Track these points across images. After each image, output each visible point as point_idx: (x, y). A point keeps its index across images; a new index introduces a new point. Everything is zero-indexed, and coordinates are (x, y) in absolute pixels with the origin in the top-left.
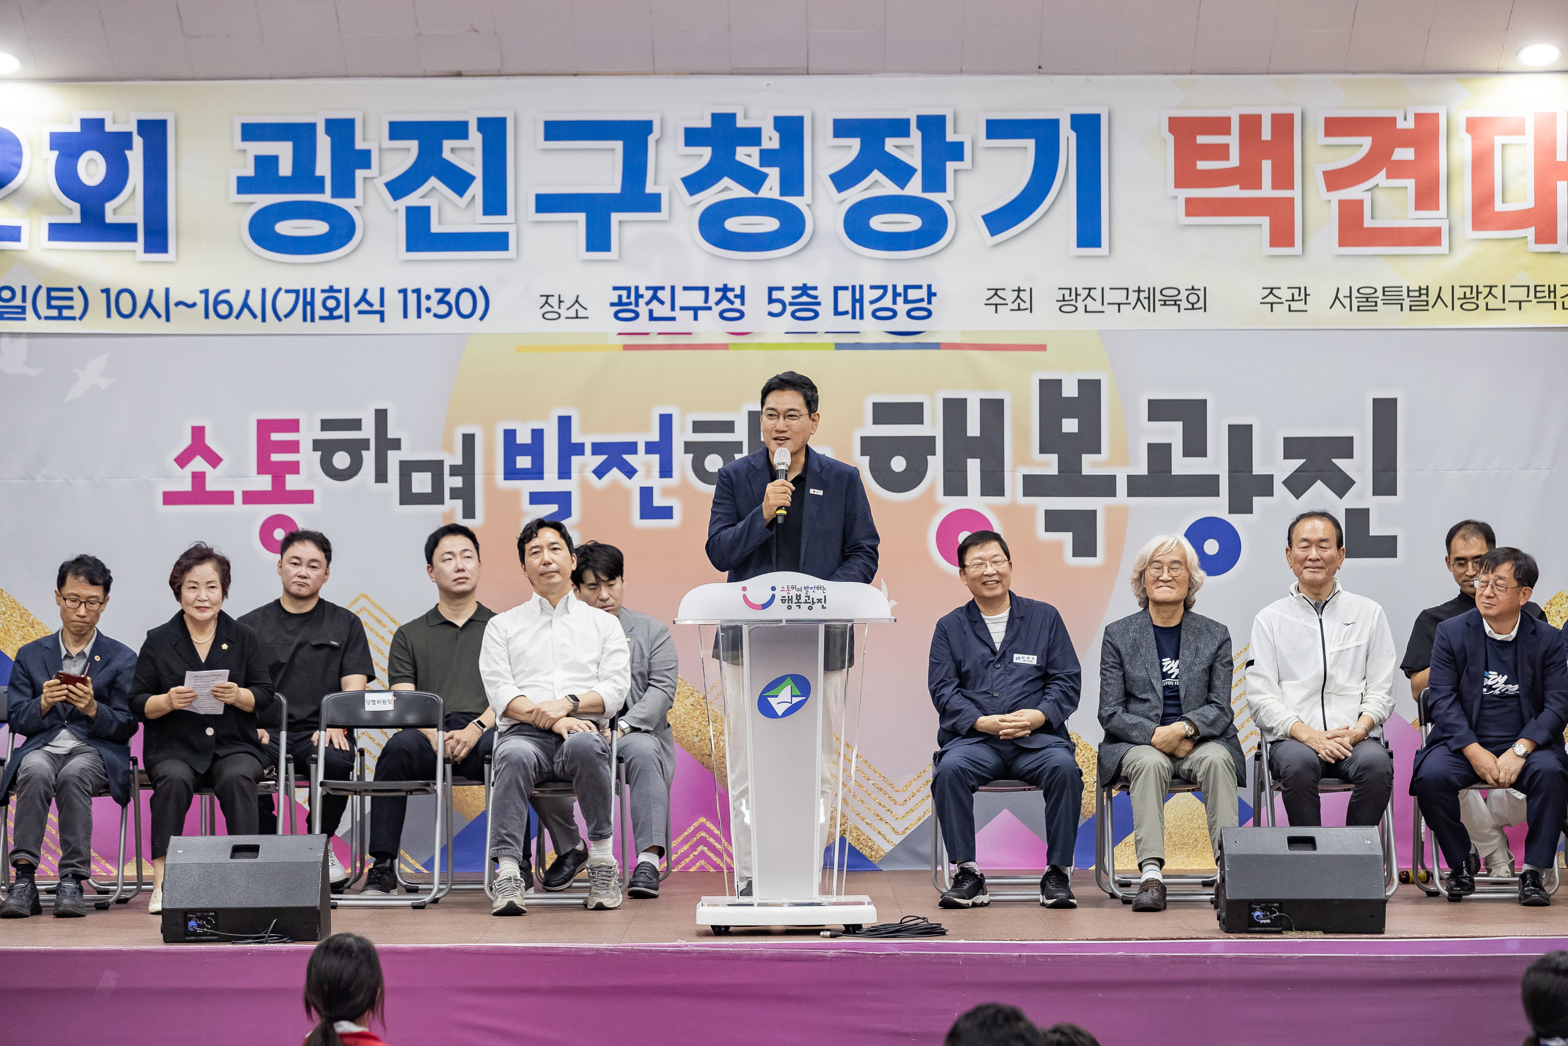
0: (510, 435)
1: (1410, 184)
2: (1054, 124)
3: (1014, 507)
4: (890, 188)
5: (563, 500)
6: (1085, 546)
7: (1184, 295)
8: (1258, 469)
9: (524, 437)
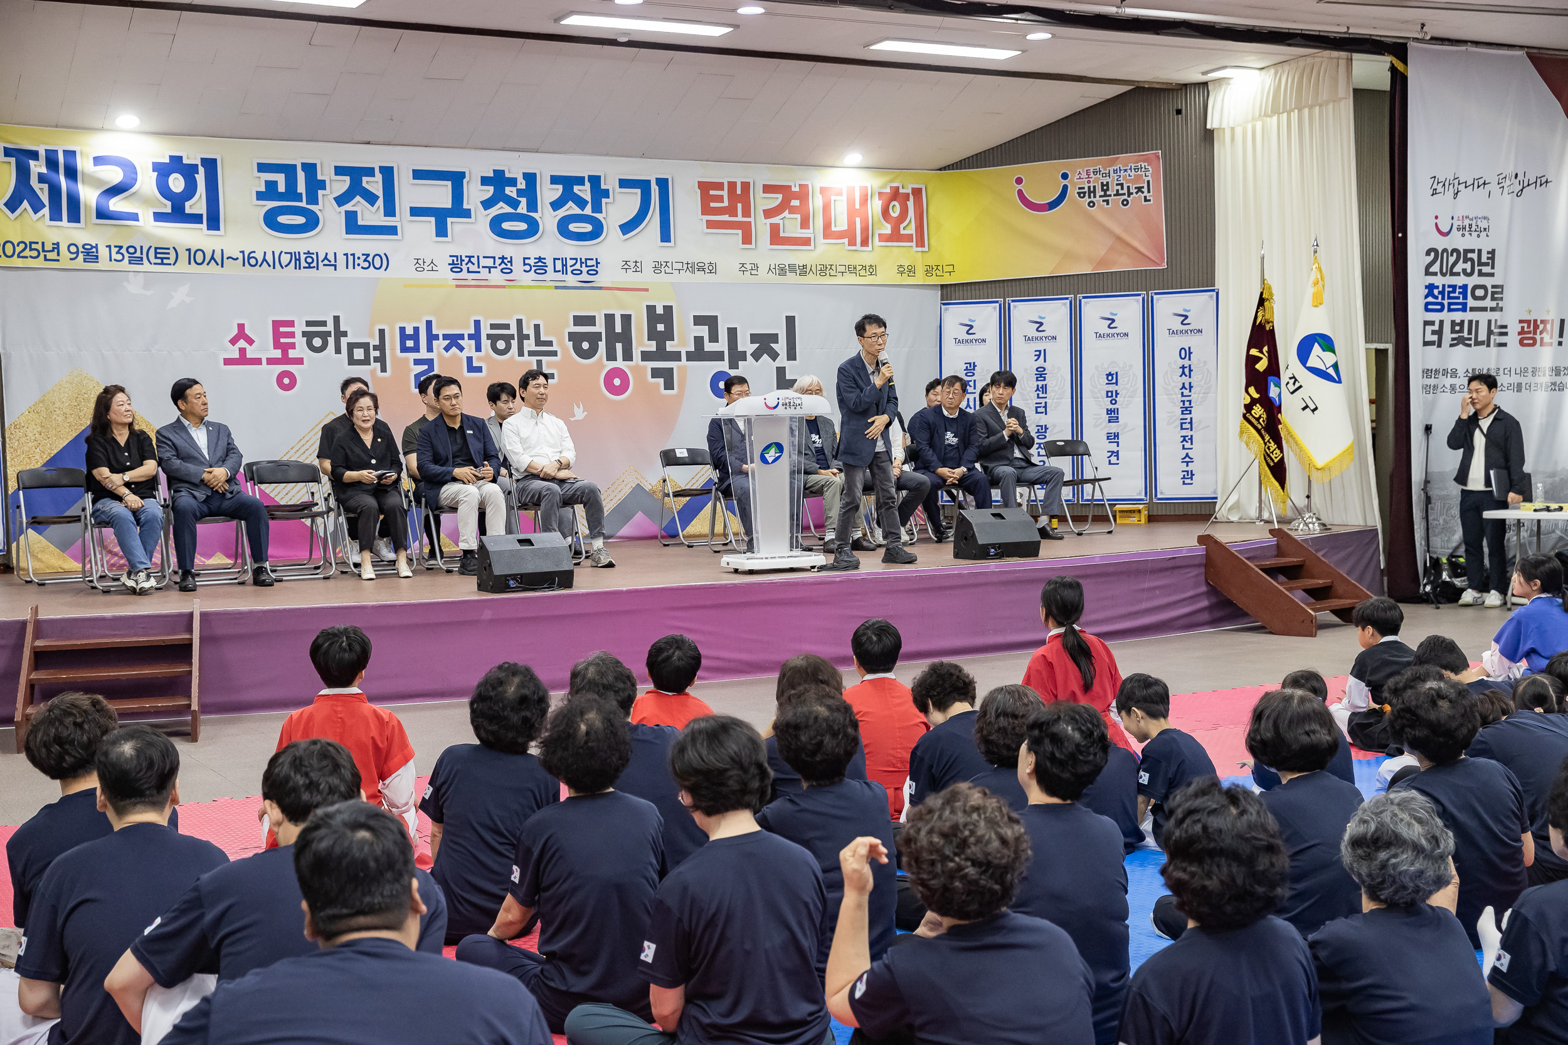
0: (402, 329)
1: (799, 216)
2: (649, 182)
3: (637, 366)
4: (577, 211)
5: (430, 362)
6: (669, 385)
7: (706, 267)
8: (740, 349)
9: (409, 331)
